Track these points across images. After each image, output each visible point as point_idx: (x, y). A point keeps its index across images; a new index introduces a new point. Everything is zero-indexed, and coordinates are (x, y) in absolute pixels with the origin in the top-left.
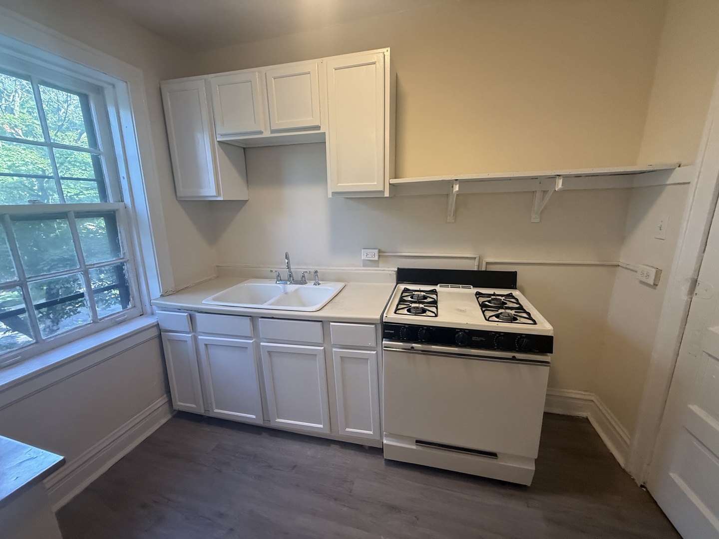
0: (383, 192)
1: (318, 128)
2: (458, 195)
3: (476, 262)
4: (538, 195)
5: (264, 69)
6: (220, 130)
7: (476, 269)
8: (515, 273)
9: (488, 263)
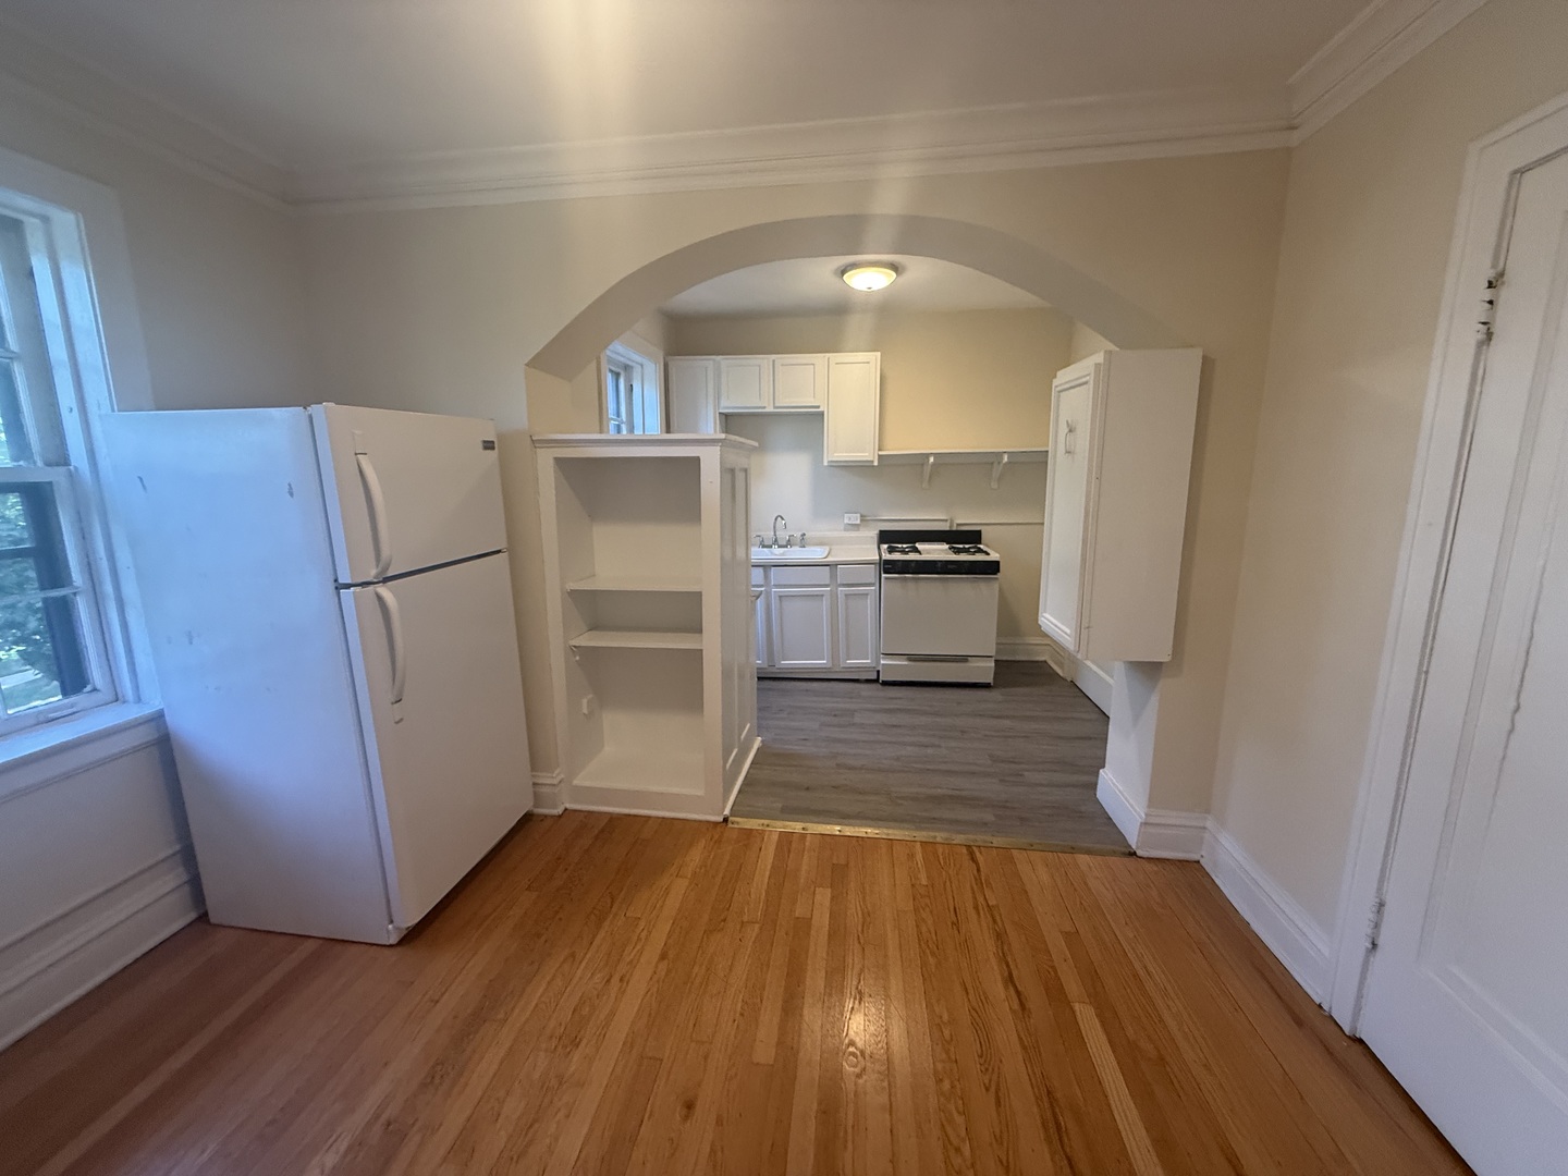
0: (873, 462)
1: (818, 407)
2: (934, 464)
3: (948, 524)
4: (995, 465)
5: (774, 357)
6: (724, 403)
7: (948, 529)
8: (980, 531)
9: (958, 525)
